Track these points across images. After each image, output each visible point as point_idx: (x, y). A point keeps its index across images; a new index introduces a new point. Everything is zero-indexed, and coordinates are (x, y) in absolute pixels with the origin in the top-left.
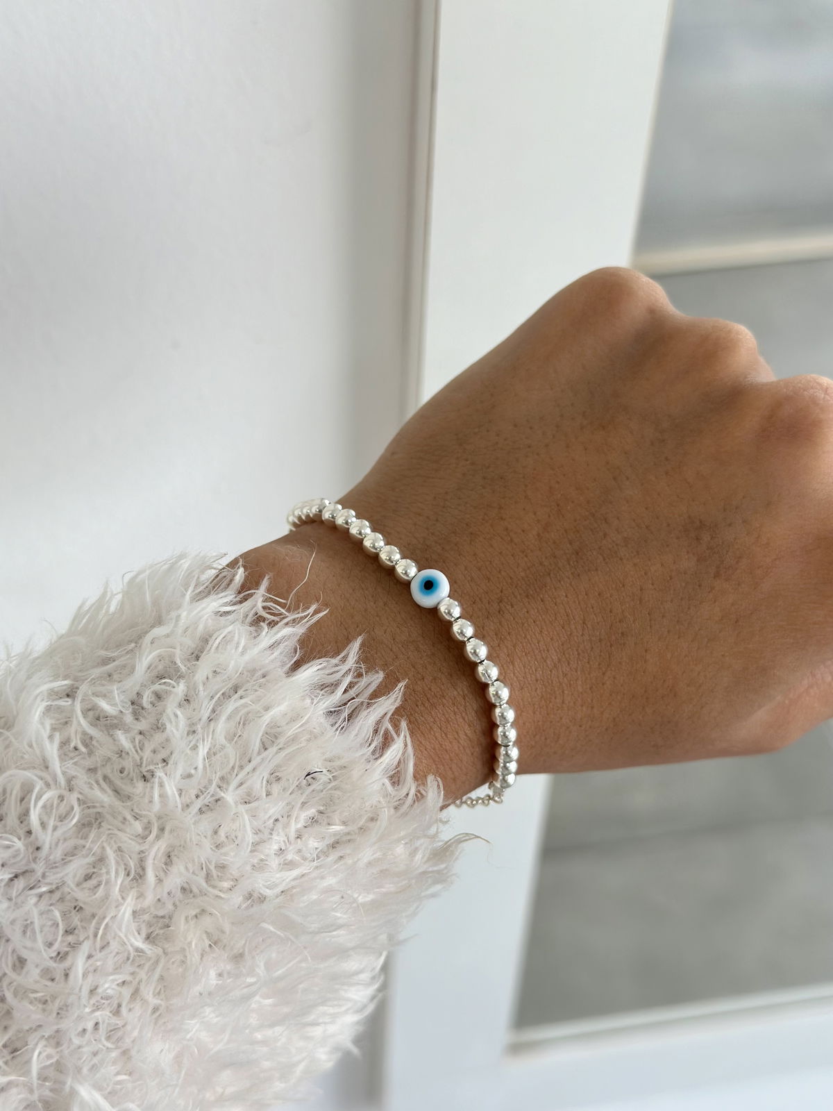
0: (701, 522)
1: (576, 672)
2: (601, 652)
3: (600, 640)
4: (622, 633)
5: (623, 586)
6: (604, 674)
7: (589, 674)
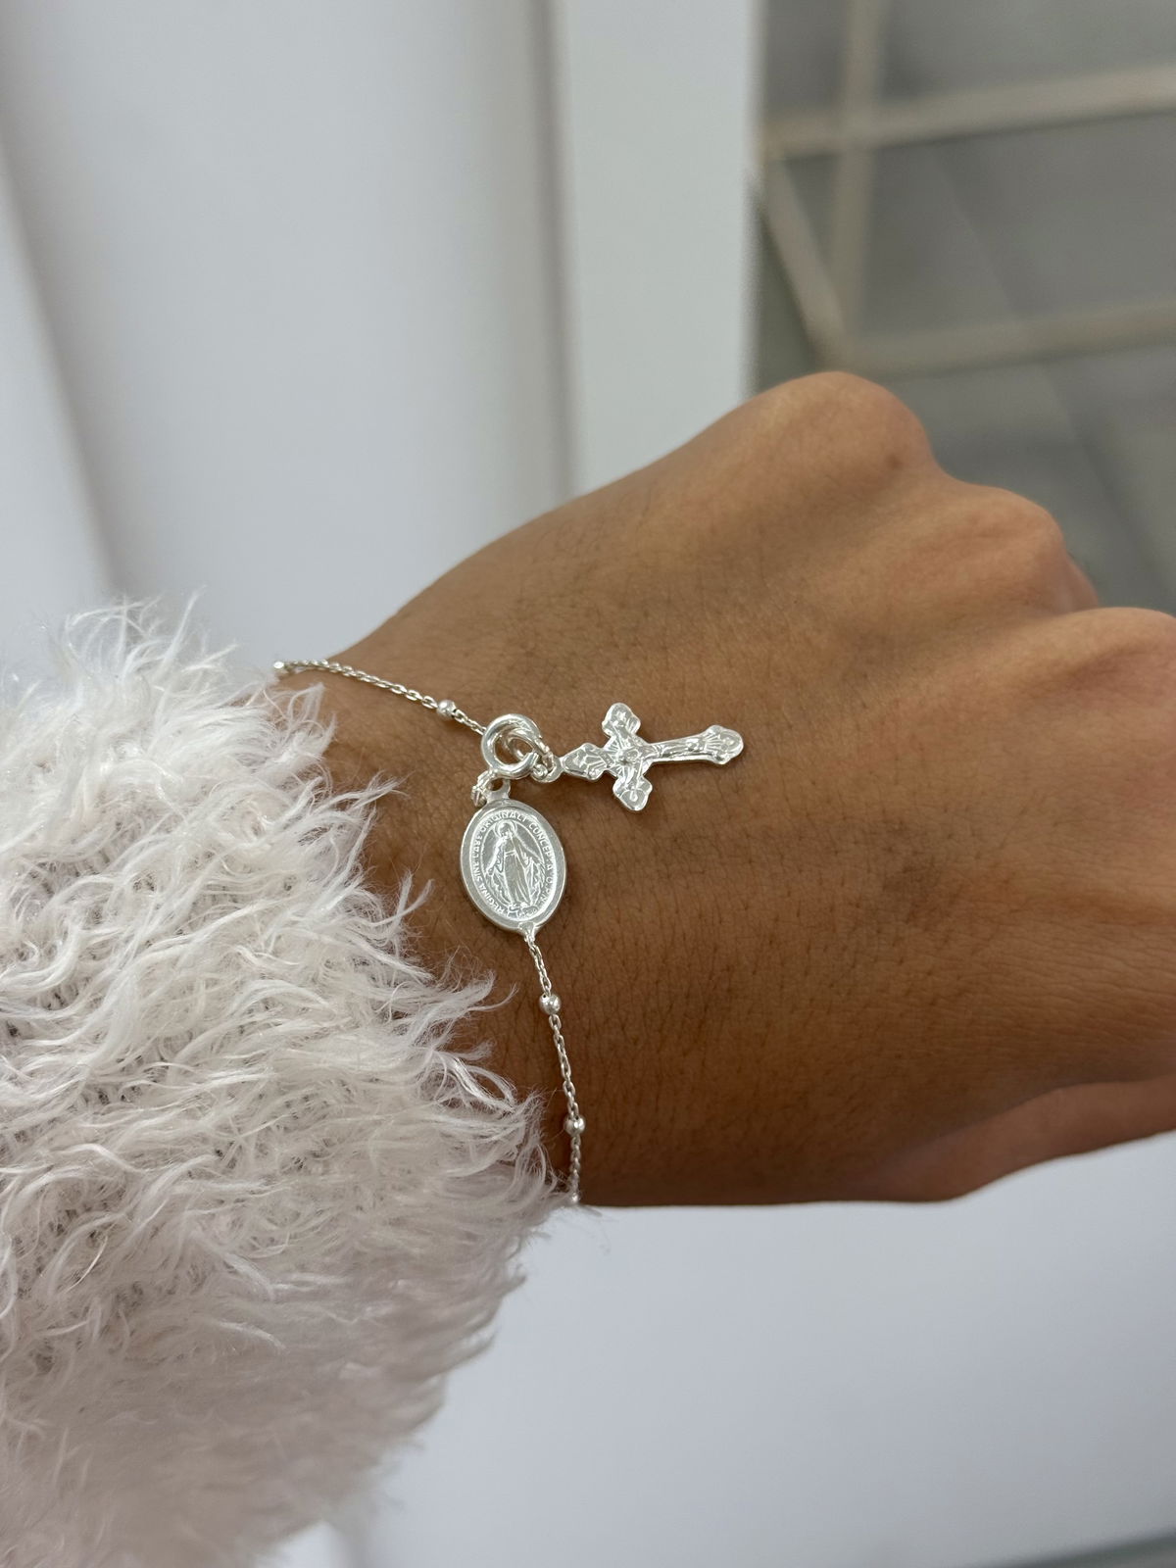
0: (901, 823)
1: (635, 1043)
2: (685, 1015)
3: (688, 996)
4: (729, 990)
5: (746, 909)
6: (685, 1054)
7: (658, 1052)
